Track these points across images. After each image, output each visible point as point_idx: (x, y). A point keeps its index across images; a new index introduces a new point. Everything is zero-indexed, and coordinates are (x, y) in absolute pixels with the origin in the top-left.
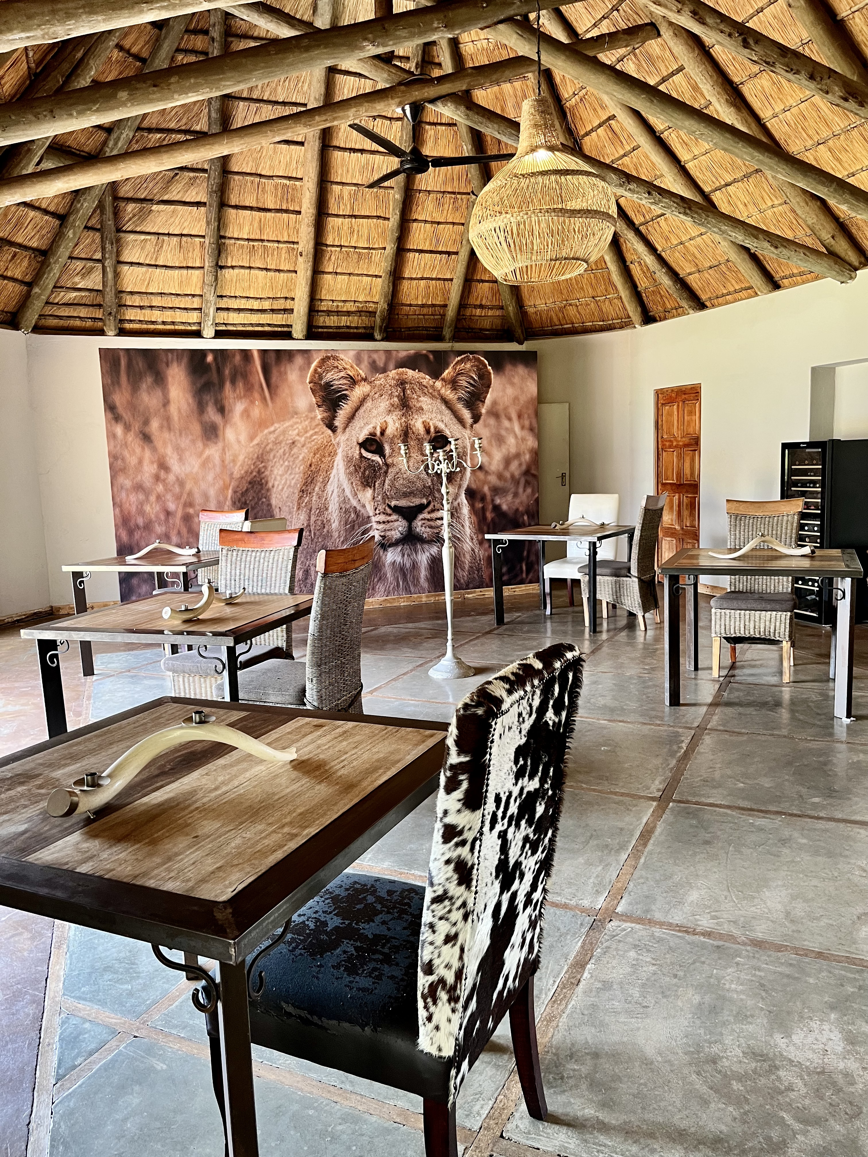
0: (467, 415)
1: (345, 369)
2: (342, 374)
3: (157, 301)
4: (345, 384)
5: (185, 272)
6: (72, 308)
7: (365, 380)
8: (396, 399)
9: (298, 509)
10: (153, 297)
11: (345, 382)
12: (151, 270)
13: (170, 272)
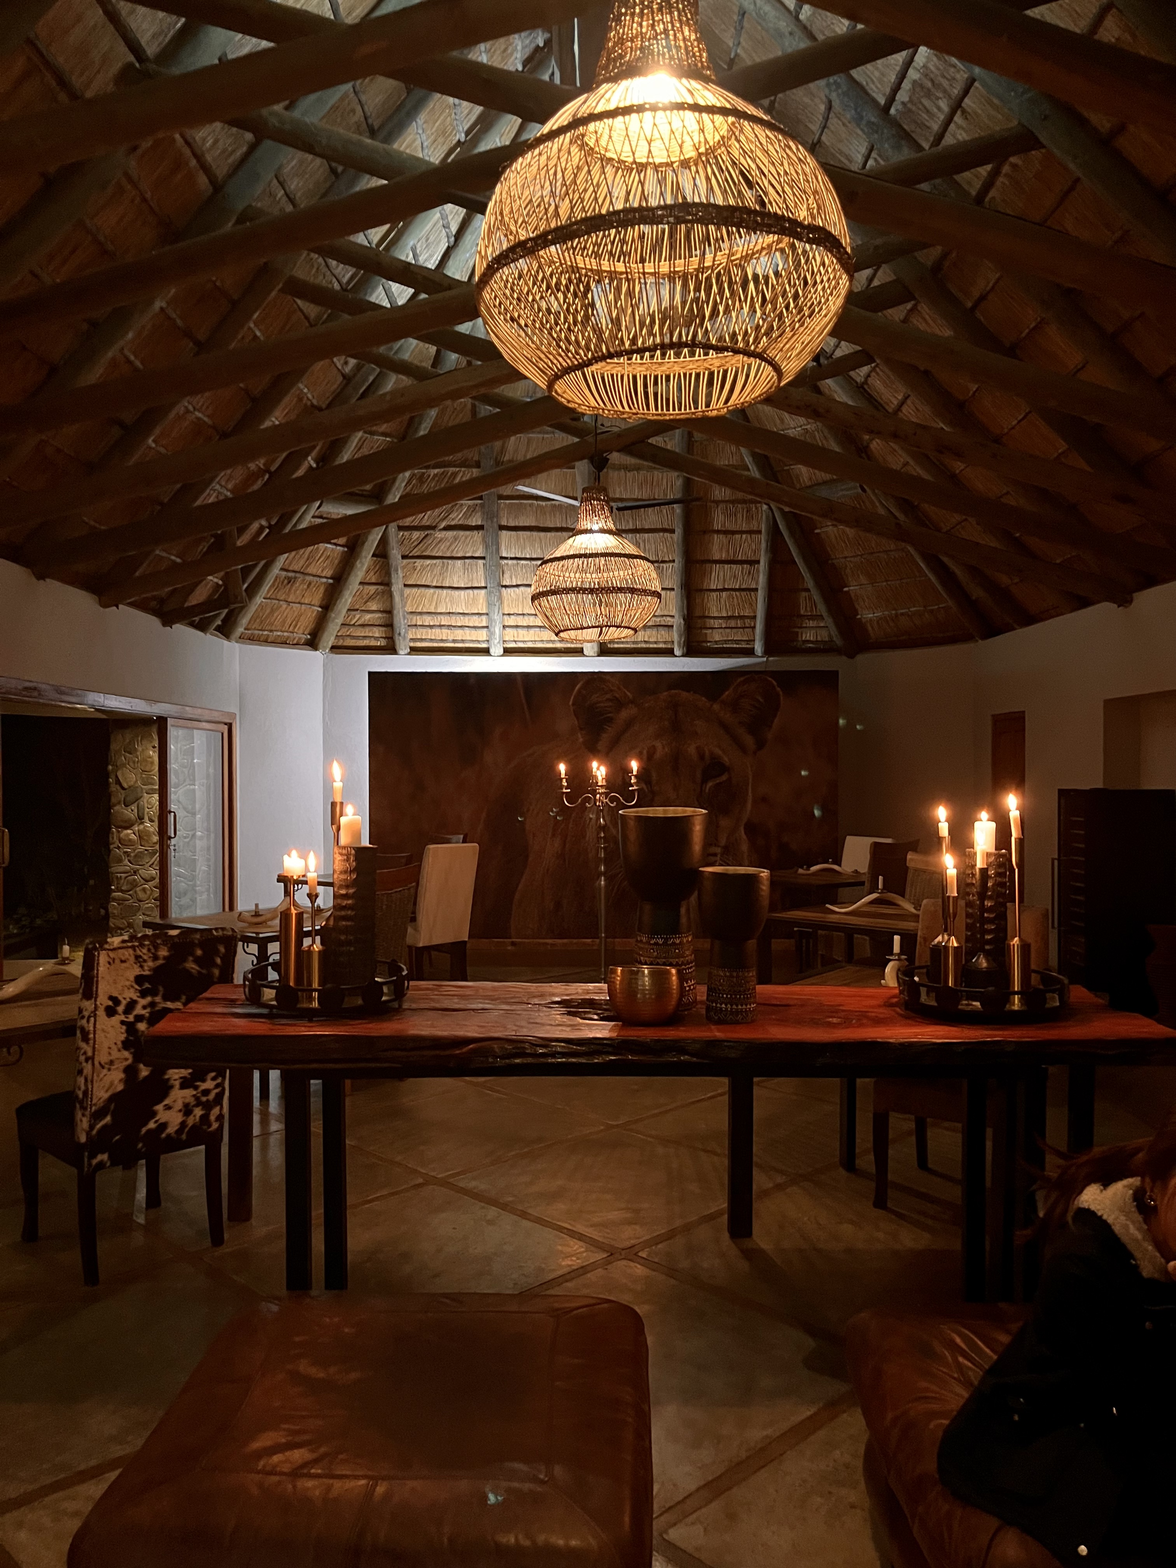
0: (749, 741)
1: (612, 691)
2: (608, 696)
3: (445, 620)
4: (611, 707)
5: (470, 591)
6: (367, 629)
7: (632, 702)
8: (666, 723)
9: (553, 835)
10: (442, 617)
11: (610, 704)
12: (438, 591)
13: (457, 592)
